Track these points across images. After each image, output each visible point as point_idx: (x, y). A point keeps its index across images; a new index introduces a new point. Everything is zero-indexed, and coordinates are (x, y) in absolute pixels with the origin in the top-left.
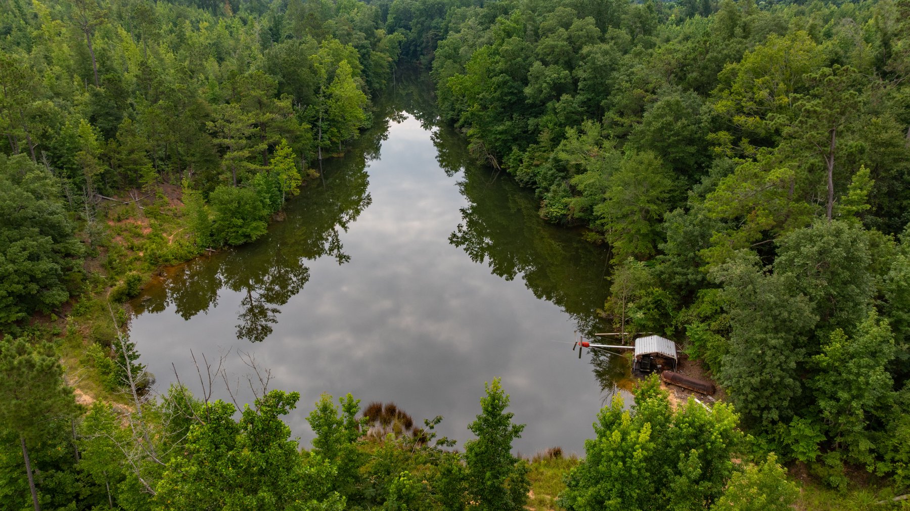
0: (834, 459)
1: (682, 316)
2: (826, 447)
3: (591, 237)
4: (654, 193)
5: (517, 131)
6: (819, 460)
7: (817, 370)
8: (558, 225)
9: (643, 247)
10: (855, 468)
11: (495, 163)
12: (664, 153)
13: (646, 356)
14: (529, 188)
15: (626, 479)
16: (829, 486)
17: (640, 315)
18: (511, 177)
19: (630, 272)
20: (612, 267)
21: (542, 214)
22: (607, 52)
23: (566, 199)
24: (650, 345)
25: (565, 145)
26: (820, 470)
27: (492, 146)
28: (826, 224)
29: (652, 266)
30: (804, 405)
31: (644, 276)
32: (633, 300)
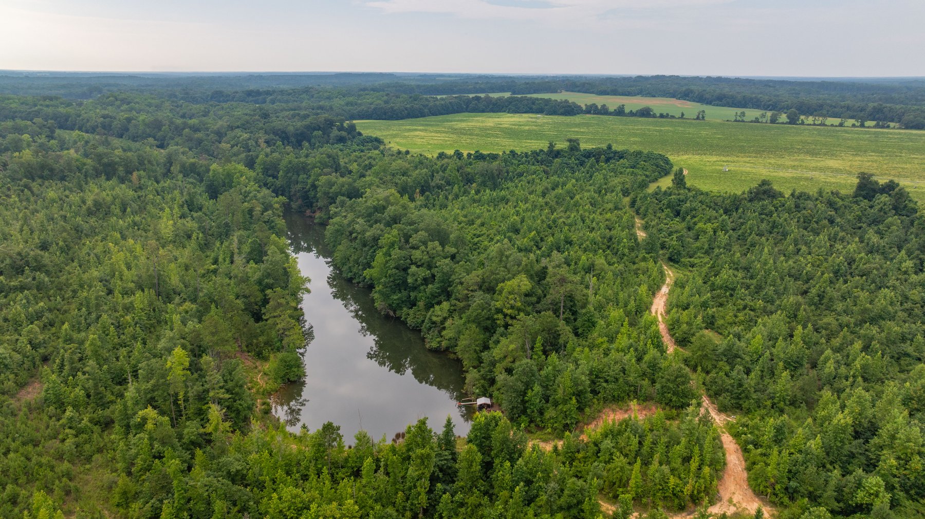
0: (533, 425)
1: (491, 389)
2: (531, 422)
3: (452, 356)
4: (477, 343)
5: (404, 299)
6: (529, 426)
7: (527, 402)
8: (436, 351)
9: (476, 363)
10: (537, 426)
11: (392, 313)
12: (479, 324)
13: (481, 405)
14: (417, 330)
15: (481, 429)
16: (532, 433)
17: (477, 391)
18: (404, 323)
19: (472, 375)
20: (464, 371)
21: (427, 346)
22: (447, 264)
23: (438, 339)
24: (482, 401)
25: (433, 312)
26: (529, 428)
27: (390, 305)
28: (525, 361)
29: (479, 371)
30: (524, 412)
31: (477, 376)
32: (474, 385)
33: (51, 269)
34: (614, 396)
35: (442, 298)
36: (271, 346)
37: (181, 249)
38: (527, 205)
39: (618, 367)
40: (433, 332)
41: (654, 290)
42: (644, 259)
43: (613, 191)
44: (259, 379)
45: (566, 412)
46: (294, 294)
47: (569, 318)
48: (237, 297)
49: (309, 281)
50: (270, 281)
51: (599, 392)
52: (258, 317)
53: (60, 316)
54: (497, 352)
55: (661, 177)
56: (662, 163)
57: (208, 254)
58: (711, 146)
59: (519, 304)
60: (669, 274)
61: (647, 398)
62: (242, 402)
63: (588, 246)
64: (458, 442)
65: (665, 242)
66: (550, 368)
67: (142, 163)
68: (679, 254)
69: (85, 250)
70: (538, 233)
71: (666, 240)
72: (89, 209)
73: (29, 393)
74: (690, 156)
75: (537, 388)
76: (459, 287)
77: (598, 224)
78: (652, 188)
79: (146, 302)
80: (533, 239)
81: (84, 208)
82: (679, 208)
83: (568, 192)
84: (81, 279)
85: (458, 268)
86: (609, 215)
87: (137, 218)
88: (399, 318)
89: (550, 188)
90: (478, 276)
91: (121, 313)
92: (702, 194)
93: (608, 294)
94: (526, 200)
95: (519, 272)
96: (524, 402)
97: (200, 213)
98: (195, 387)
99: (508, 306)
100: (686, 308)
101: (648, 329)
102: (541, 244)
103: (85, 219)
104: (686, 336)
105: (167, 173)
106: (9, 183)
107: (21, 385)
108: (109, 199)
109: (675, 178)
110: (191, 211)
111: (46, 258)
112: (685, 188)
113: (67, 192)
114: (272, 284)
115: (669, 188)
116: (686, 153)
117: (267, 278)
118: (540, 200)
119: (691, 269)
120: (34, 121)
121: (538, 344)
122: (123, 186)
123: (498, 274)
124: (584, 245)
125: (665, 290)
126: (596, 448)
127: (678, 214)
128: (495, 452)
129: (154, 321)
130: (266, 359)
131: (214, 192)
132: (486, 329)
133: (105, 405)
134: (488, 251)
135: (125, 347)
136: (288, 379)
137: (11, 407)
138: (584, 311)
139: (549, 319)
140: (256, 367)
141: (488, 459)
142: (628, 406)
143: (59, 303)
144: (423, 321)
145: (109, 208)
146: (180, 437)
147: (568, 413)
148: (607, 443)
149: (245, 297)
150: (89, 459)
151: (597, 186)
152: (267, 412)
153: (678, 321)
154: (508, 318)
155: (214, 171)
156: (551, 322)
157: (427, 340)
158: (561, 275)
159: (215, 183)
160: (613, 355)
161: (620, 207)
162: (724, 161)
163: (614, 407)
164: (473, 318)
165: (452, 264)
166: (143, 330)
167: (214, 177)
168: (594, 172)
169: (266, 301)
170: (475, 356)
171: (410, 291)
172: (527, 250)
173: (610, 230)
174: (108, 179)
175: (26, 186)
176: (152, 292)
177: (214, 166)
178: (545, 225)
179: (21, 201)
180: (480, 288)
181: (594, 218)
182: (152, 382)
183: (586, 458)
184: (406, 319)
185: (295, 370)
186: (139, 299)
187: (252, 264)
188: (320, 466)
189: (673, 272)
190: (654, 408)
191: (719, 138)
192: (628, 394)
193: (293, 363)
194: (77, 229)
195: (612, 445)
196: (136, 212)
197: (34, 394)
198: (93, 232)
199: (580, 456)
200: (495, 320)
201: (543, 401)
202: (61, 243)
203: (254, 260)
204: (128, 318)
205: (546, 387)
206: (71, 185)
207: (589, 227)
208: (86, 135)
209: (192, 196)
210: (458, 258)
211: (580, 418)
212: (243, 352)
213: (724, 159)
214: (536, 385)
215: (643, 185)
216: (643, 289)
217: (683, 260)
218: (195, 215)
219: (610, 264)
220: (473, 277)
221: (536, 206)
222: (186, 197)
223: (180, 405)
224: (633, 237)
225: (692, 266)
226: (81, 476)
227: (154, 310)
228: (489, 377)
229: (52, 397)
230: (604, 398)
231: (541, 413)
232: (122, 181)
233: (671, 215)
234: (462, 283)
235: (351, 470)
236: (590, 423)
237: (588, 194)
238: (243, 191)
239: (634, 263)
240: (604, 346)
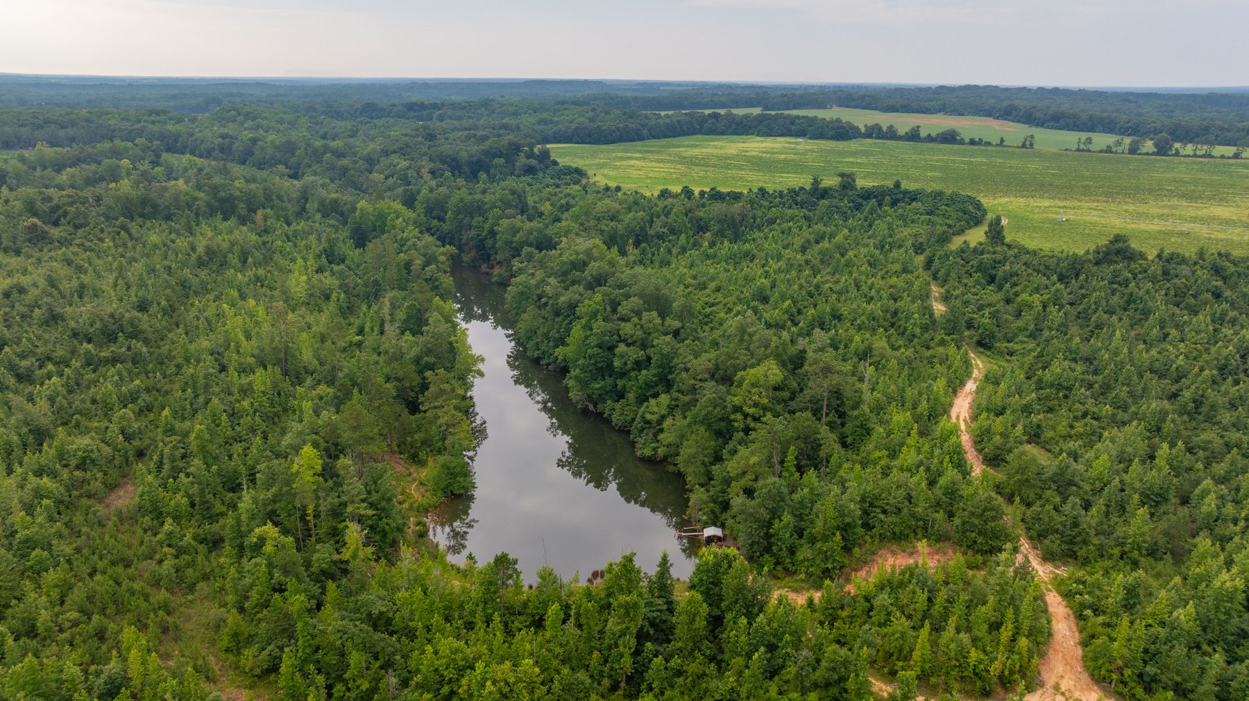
0: (779, 568)
1: (724, 516)
2: (777, 563)
3: (671, 468)
4: (706, 452)
5: (609, 388)
6: (774, 569)
7: (772, 536)
8: (649, 461)
9: (703, 479)
10: (786, 570)
11: (591, 407)
12: (709, 425)
13: (709, 537)
14: (624, 431)
15: (708, 571)
16: (778, 578)
17: (705, 518)
18: (608, 421)
19: (698, 496)
20: (687, 490)
21: (638, 454)
22: (669, 343)
23: (653, 445)
24: (710, 531)
25: (648, 407)
26: (775, 572)
27: (589, 396)
28: (772, 479)
29: (708, 491)
30: (768, 549)
31: (705, 497)
32: (700, 510)
33: (150, 336)
34: (894, 533)
35: (660, 388)
36: (430, 446)
37: (316, 313)
38: (780, 264)
39: (901, 493)
40: (647, 434)
41: (955, 386)
42: (943, 343)
43: (900, 247)
44: (413, 490)
45: (826, 552)
46: (462, 377)
47: (835, 422)
48: (388, 380)
49: (483, 360)
50: (431, 359)
51: (874, 527)
52: (414, 408)
53: (160, 399)
54: (732, 466)
55: (970, 228)
56: (970, 208)
57: (352, 320)
58: (1042, 185)
59: (766, 401)
60: (977, 365)
61: (942, 538)
62: (390, 521)
63: (863, 323)
64: (677, 586)
65: (972, 319)
66: (806, 490)
67: (269, 198)
68: (992, 336)
69: (193, 312)
70: (795, 302)
71: (975, 316)
72: (199, 258)
73: (120, 497)
74: (1012, 199)
75: (787, 518)
76: (684, 375)
77: (878, 292)
78: (956, 243)
79: (269, 383)
80: (787, 311)
81: (194, 256)
82: (994, 272)
83: (838, 247)
84: (187, 350)
85: (682, 348)
86: (894, 280)
87: (261, 272)
88: (601, 414)
89: (812, 240)
90: (709, 361)
91: (237, 396)
92: (1028, 252)
93: (890, 390)
94: (779, 257)
95: (767, 357)
96: (768, 536)
97: (342, 266)
98: (329, 499)
99: (751, 402)
100: (1000, 412)
101: (946, 441)
102: (798, 318)
103: (194, 272)
104: (999, 452)
105: (302, 213)
106: (103, 223)
107: (111, 487)
108: (225, 245)
109: (990, 230)
110: (330, 263)
111: (145, 321)
112: (1003, 244)
113: (173, 236)
114: (434, 364)
115: (981, 244)
116: (1006, 194)
117: (427, 355)
118: (799, 256)
119: (1008, 358)
120: (136, 142)
121: (790, 458)
122: (244, 228)
123: (737, 358)
124: (859, 321)
125: (971, 386)
126: (867, 604)
127: (992, 280)
128: (727, 603)
129: (278, 409)
130: (423, 464)
131: (361, 239)
132: (719, 433)
133: (213, 518)
134: (725, 326)
135: (241, 442)
136: (452, 492)
137: (98, 514)
138: (856, 413)
139: (807, 423)
140: (410, 474)
141: (717, 612)
142: (914, 547)
143: (159, 381)
144: (633, 420)
145: (225, 257)
146: (308, 565)
147: (829, 553)
148: (883, 599)
149: (398, 379)
150: (192, 588)
151: (879, 238)
152: (423, 535)
153: (988, 431)
154: (749, 419)
155: (361, 210)
156: (809, 426)
157: (638, 446)
158: (825, 362)
159: (364, 227)
160: (896, 475)
161: (911, 268)
162: (1059, 207)
163: (894, 547)
164: (701, 418)
165: (674, 343)
166: (264, 421)
167: (361, 218)
168: (875, 219)
169: (424, 387)
170: (703, 470)
171: (616, 379)
172: (779, 326)
173: (896, 300)
174: (225, 219)
175: (123, 227)
176: (278, 370)
177: (362, 204)
178: (804, 293)
179: (116, 247)
180: (713, 376)
181: (872, 284)
182: (273, 490)
183: (853, 617)
184: (610, 415)
185: (461, 479)
186: (260, 379)
187: (408, 336)
188: (490, 611)
189: (982, 362)
190: (950, 551)
191: (1053, 174)
192: (914, 531)
193: (457, 470)
194: (184, 284)
195: (889, 601)
196: (259, 264)
197: (125, 499)
198: (204, 289)
199: (844, 614)
200: (731, 421)
201: (796, 536)
202: (164, 303)
203: (411, 330)
204: (245, 403)
205: (800, 517)
206: (178, 226)
207: (866, 296)
208: (199, 161)
209: (332, 243)
210: (683, 335)
211: (847, 562)
212: (393, 453)
213: (1060, 204)
214: (786, 513)
215: (944, 239)
216: (940, 385)
217: (997, 345)
218: (336, 268)
219: (894, 348)
220: (704, 362)
221: (792, 265)
222: (324, 245)
223: (309, 521)
224: (928, 311)
225: (1011, 354)
226: (182, 609)
227: (279, 394)
228: (721, 499)
229: (148, 505)
230: (880, 535)
231: (792, 552)
232: (243, 222)
233: (983, 281)
234: (687, 370)
235: (530, 619)
236: (860, 569)
237: (866, 250)
238: (399, 238)
239: (928, 348)
240: (883, 462)
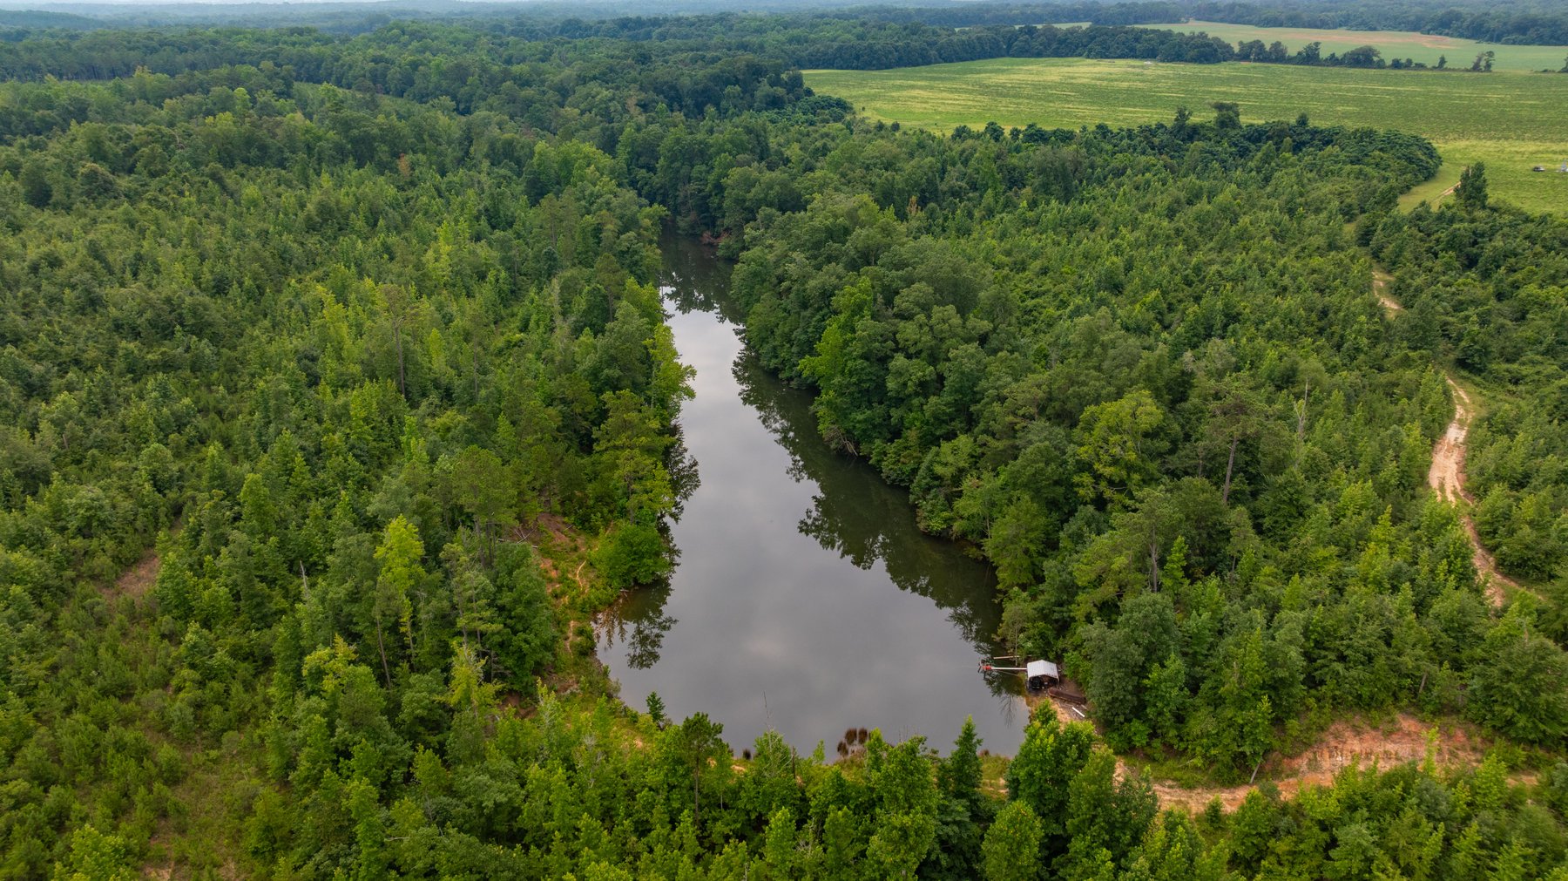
0: (1157, 743)
1: (1060, 644)
2: (1153, 735)
3: (973, 552)
4: (1032, 535)
5: (878, 421)
6: (1148, 744)
7: (1146, 688)
8: (939, 539)
9: (1027, 579)
10: (1168, 747)
11: (851, 448)
12: (1038, 491)
13: (1035, 678)
14: (900, 487)
16: (1154, 760)
17: (1029, 644)
18: (876, 471)
19: (1018, 607)
20: (1000, 591)
21: (922, 526)
22: (973, 356)
23: (945, 514)
24: (1038, 668)
25: (937, 454)
26: (1148, 751)
27: (848, 431)
28: (1148, 596)
29: (1034, 597)
30: (1139, 711)
31: (1029, 609)
32: (1022, 630)
33: (222, 330)
34: (1360, 697)
35: (957, 424)
36: (607, 504)
37: (463, 299)
38: (1137, 234)
39: (1373, 628)
40: (936, 497)
41: (1433, 432)
42: (1406, 362)
43: (1318, 211)
44: (578, 575)
45: (1242, 726)
46: (663, 402)
47: (1242, 492)
48: (550, 401)
49: (693, 373)
50: (614, 372)
51: (1322, 682)
52: (586, 445)
53: (220, 425)
54: (1082, 569)
55: (1418, 183)
56: (1419, 154)
57: (515, 310)
58: (1519, 122)
59: (1133, 456)
60: (1460, 398)
61: (1444, 710)
62: (530, 637)
63: (1276, 328)
64: (984, 767)
65: (1446, 323)
66: (1206, 615)
67: (424, 139)
68: (1485, 352)
69: (285, 297)
70: (1164, 293)
71: (1451, 319)
72: (309, 219)
73: (139, 579)
74: (1474, 142)
75: (1175, 664)
76: (996, 407)
77: (1294, 279)
78: (1406, 205)
79: (374, 406)
80: (1152, 307)
81: (302, 216)
82: (1475, 250)
83: (1224, 210)
84: (263, 355)
85: (996, 366)
86: (1316, 261)
87: (393, 239)
88: (866, 458)
89: (1183, 200)
90: (1039, 386)
91: (327, 424)
92: (1528, 220)
93: (1332, 441)
94: (1134, 224)
95: (1133, 383)
96: (1139, 690)
97: (509, 233)
98: (434, 602)
99: (1106, 458)
100: (1520, 483)
101: (1437, 533)
102: (1168, 318)
103: (300, 238)
104: (1530, 554)
105: (464, 160)
106: (188, 170)
107: (126, 563)
108: (347, 201)
109: (1464, 186)
110: (494, 228)
111: (216, 309)
112: (1484, 207)
113: (282, 189)
114: (619, 379)
115: (1449, 207)
116: (1462, 135)
117: (609, 366)
118: (1165, 223)
119: (1511, 387)
120: (261, 66)
121: (1176, 557)
122: (381, 179)
123: (1084, 384)
124: (1268, 325)
125: (1454, 434)
126: (1325, 836)
127: (1471, 263)
128: (1076, 821)
129: (388, 443)
130: (594, 532)
131: (537, 191)
132: (1052, 505)
133: (266, 621)
134: (1057, 329)
135: (324, 495)
136: (636, 580)
137: (97, 609)
138: (1281, 479)
139: (1203, 497)
140: (576, 549)
141: (1056, 829)
142: (1392, 721)
143: (224, 398)
144: (915, 471)
145: (347, 218)
146: (393, 710)
147: (1246, 729)
148: (1357, 832)
149: (564, 401)
150: (217, 741)
151: (1284, 197)
152: (587, 651)
153: (1507, 516)
154: (1103, 484)
155: (540, 154)
156: (1206, 502)
157: (921, 513)
158: (1236, 397)
159: (543, 177)
160: (1358, 595)
161: (1340, 243)
162: (1555, 152)
163: (1358, 720)
164: (1024, 479)
165: (982, 355)
166: (363, 463)
167: (539, 165)
168: (1274, 170)
169: (603, 414)
170: (1026, 563)
171: (889, 406)
172: (1139, 330)
173: (1322, 291)
174: (359, 166)
175: (215, 177)
176: (392, 385)
177: (541, 146)
178: (1178, 278)
179: (200, 202)
180: (1042, 409)
181: (1285, 266)
182: (349, 584)
183: (1295, 852)
184: (879, 461)
185: (650, 562)
186: (362, 400)
187: (586, 337)
188: (676, 805)
189: (1468, 393)
190: (1459, 733)
191: (1532, 106)
192: (1394, 694)
193: (644, 548)
194: (284, 256)
195: (1371, 839)
196: (396, 228)
197: (144, 584)
198: (312, 262)
199: (1282, 846)
200: (1073, 485)
201: (1186, 691)
202: (248, 282)
203: (592, 326)
204: (337, 438)
205: (1192, 659)
206: (290, 176)
207: (1275, 285)
208: (340, 92)
209: (497, 200)
210: (994, 342)
211: (1276, 744)
212: (553, 514)
213: (1555, 147)
214: (1173, 655)
215: (1388, 200)
216: (1412, 434)
217: (1494, 366)
218: (498, 233)
219: (1332, 370)
220: (1028, 388)
221: (1155, 236)
222: (487, 203)
223: (404, 634)
224: (1374, 310)
225: (1516, 382)
226: (198, 775)
227: (390, 421)
228: (1056, 616)
229: (171, 596)
230: (1334, 698)
231: (1180, 719)
232: (382, 168)
233: (1457, 264)
234: (1002, 399)
235: (743, 817)
236: (1298, 755)
237: (1268, 214)
238: (587, 193)
239: (1380, 369)
240: (1332, 567)
